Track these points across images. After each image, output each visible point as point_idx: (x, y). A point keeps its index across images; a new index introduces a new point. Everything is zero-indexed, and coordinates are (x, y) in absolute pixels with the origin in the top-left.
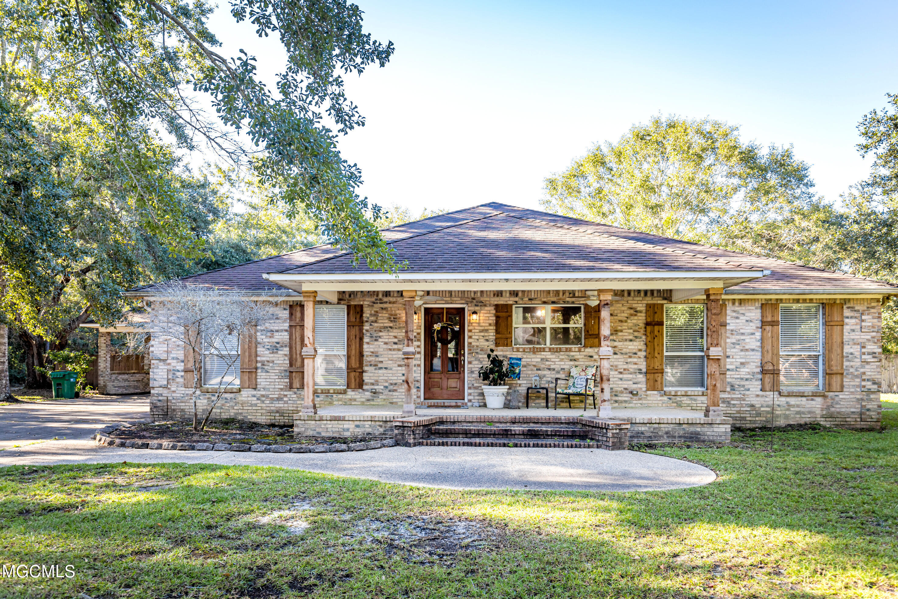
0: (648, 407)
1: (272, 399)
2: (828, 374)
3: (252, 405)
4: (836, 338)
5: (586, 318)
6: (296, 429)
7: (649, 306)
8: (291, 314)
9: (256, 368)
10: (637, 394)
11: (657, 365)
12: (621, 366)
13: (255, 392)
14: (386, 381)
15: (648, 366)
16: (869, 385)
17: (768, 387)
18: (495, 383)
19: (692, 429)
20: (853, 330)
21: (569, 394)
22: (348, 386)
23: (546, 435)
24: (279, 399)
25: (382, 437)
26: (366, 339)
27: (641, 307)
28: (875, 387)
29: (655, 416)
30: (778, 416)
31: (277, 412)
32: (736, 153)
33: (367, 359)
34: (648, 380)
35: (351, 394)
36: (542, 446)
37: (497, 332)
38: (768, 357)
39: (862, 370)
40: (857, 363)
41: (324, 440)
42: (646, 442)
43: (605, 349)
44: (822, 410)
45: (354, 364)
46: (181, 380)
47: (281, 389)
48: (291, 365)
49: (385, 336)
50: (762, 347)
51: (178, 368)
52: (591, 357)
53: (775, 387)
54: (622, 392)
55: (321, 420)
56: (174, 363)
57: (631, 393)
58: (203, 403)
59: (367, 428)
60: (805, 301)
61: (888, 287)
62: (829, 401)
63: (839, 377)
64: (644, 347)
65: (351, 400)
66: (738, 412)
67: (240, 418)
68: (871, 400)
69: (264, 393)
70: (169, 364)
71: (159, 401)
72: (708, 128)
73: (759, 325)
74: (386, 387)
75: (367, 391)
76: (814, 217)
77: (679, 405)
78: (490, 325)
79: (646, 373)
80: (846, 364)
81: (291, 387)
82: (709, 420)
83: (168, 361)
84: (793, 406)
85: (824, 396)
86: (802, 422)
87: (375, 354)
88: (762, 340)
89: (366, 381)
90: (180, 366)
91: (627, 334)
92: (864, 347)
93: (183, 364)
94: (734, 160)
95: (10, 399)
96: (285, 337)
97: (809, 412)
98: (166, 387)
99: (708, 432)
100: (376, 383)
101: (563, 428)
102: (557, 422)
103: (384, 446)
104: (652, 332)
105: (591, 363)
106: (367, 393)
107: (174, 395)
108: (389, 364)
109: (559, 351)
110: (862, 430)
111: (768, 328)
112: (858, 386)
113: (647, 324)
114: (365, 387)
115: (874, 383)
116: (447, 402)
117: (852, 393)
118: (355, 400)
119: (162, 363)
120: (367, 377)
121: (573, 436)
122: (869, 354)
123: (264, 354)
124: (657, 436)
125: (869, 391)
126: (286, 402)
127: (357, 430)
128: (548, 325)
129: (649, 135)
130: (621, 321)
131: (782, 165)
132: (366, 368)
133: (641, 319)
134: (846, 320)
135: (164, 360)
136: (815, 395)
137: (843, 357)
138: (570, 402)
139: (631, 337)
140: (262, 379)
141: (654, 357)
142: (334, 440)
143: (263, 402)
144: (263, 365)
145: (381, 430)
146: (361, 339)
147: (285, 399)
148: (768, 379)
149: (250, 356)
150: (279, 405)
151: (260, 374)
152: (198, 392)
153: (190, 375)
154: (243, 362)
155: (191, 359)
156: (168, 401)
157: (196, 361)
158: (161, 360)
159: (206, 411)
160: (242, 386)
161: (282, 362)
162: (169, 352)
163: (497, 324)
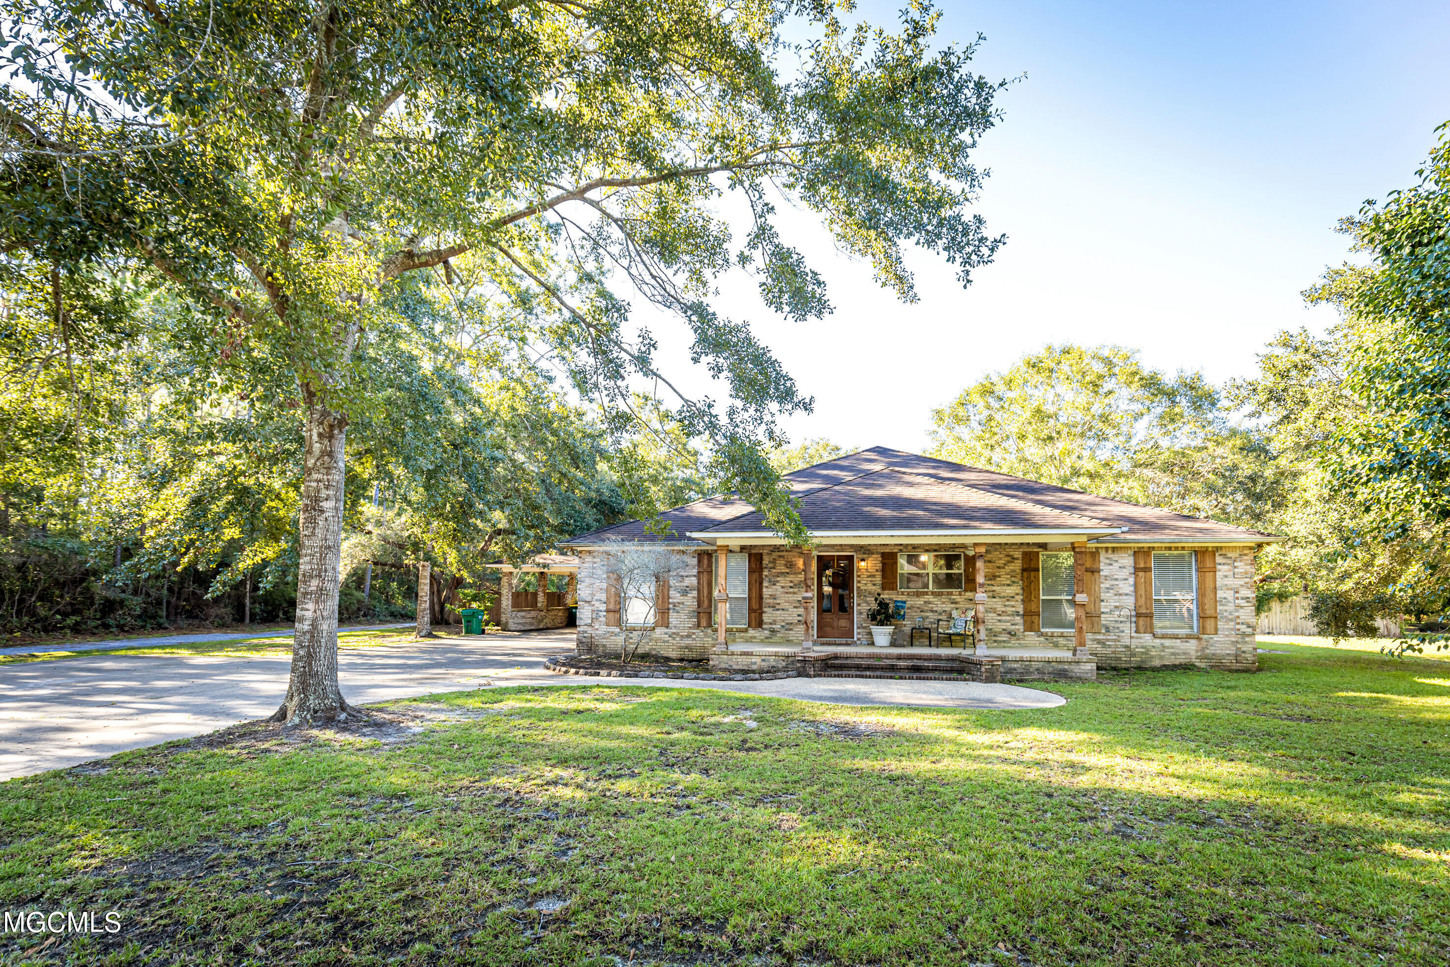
0: (1025, 647)
1: (682, 636)
2: (1202, 618)
3: (664, 642)
4: (1209, 584)
5: (965, 564)
6: (711, 663)
7: (1025, 554)
8: (699, 561)
9: (669, 609)
10: (1015, 635)
11: (1033, 608)
12: (1000, 608)
13: (667, 630)
14: (783, 621)
15: (1025, 609)
16: (1243, 628)
17: (1142, 629)
18: (881, 623)
19: (1060, 666)
20: (1226, 576)
21: (950, 635)
22: (749, 626)
23: (928, 670)
24: (688, 636)
25: (785, 669)
26: (765, 584)
27: (1018, 554)
28: (1250, 630)
29: (1026, 654)
30: (1152, 657)
31: (687, 648)
32: (1136, 379)
33: (767, 601)
34: (1025, 622)
35: (752, 632)
36: (924, 679)
37: (883, 577)
38: (1142, 601)
39: (1236, 614)
40: (1231, 607)
41: (737, 671)
42: (1018, 677)
43: (980, 596)
44: (1197, 651)
45: (755, 606)
46: (603, 619)
47: (690, 628)
48: (699, 606)
49: (783, 581)
50: (1136, 591)
51: (601, 608)
53: (1150, 630)
54: (1000, 633)
55: (733, 654)
56: (597, 604)
57: (1009, 633)
58: (621, 640)
59: (772, 661)
60: (1177, 548)
61: (1258, 536)
62: (1204, 644)
63: (1212, 621)
64: (1021, 592)
65: (751, 637)
66: (1114, 652)
67: (654, 652)
68: (1246, 642)
69: (675, 631)
70: (593, 605)
71: (585, 637)
72: (1106, 353)
73: (1132, 571)
74: (783, 626)
75: (766, 629)
76: (1230, 444)
77: (1056, 646)
78: (877, 571)
79: (1023, 615)
80: (1219, 608)
81: (699, 626)
82: (1076, 659)
83: (593, 603)
84: (1168, 647)
85: (1199, 639)
86: (1177, 662)
87: (773, 597)
88: (1136, 585)
89: (765, 621)
90: (603, 607)
91: (1005, 579)
92: (1237, 592)
93: (605, 605)
94: (1135, 386)
95: (430, 635)
96: (694, 581)
97: (1184, 654)
98: (590, 625)
99: (1076, 669)
100: (774, 622)
101: (943, 664)
102: (938, 658)
103: (788, 677)
104: (1029, 577)
105: (971, 606)
106: (766, 632)
107: (597, 632)
108: (786, 606)
109: (940, 594)
110: (1237, 671)
111: (1141, 574)
112: (1232, 629)
113: (1024, 570)
114: (764, 626)
115: (1249, 627)
116: (838, 640)
117: (1227, 636)
118: (755, 638)
119: (587, 605)
120: (766, 618)
121: (951, 670)
122: (1242, 599)
123: (675, 596)
124: (1028, 673)
125: (1244, 635)
126: (694, 639)
127: (763, 663)
128: (931, 570)
129: (1041, 362)
131: (1192, 388)
132: (765, 610)
133: (1017, 566)
134: (1219, 567)
135: (589, 602)
136: (1189, 637)
137: (1216, 601)
138: (951, 641)
139: (1008, 582)
140: (674, 618)
141: (1030, 601)
142: (744, 672)
143: (674, 639)
144: (674, 606)
145: (784, 664)
146: (761, 583)
147: (694, 636)
148: (1142, 621)
149: (663, 598)
150: (688, 642)
151: (672, 614)
152: (617, 630)
153: (611, 615)
154: (657, 603)
155: (613, 602)
156: (592, 637)
157: (617, 603)
158: (586, 602)
159: (624, 646)
160: (657, 625)
161: (691, 602)
162: (593, 595)
163: (883, 570)
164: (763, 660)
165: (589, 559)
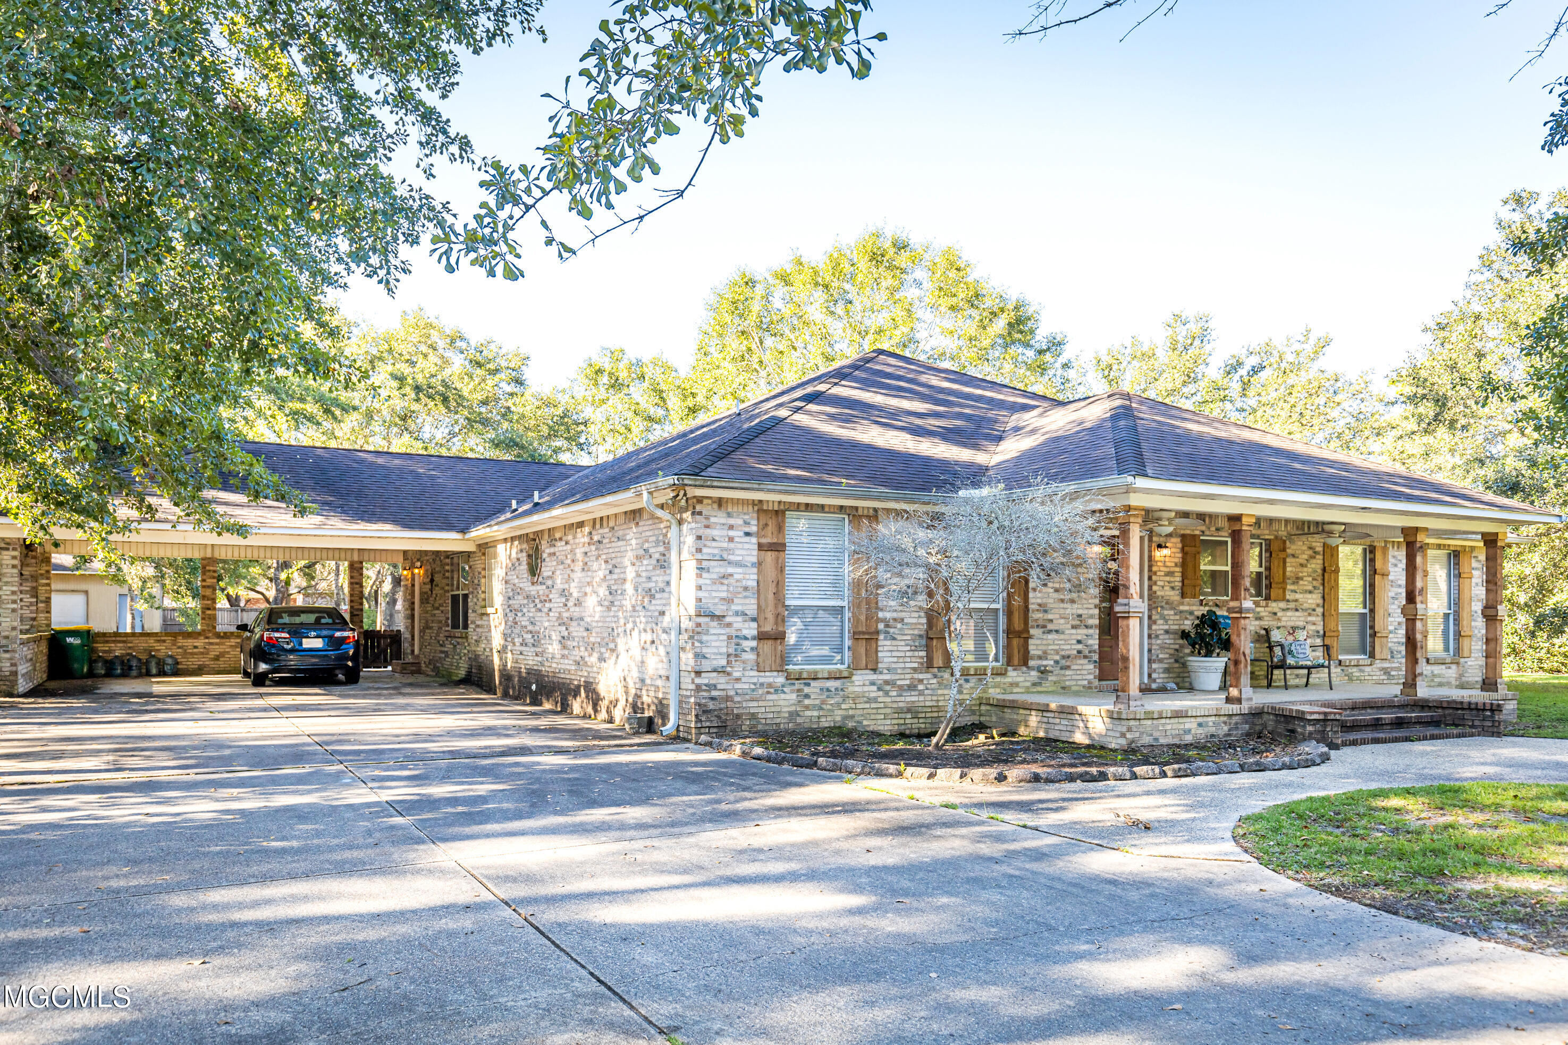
1: (901, 688)
3: (869, 701)
9: (877, 632)
11: (1333, 626)
13: (874, 677)
14: (1057, 652)
15: (1325, 627)
18: (1207, 653)
22: (1009, 663)
24: (912, 687)
26: (1032, 584)
31: (909, 710)
33: (1035, 616)
35: (1012, 675)
37: (1184, 576)
45: (1018, 625)
46: (752, 656)
47: (915, 669)
48: (930, 626)
49: (1056, 579)
51: (745, 632)
52: (1275, 614)
56: (738, 622)
58: (787, 700)
64: (1321, 601)
65: (1011, 685)
67: (850, 724)
69: (887, 677)
70: (729, 625)
71: (713, 699)
74: (1057, 662)
75: (1032, 669)
77: (1350, 679)
78: (1176, 565)
79: (1323, 636)
81: (929, 666)
83: (728, 619)
87: (1044, 608)
89: (1032, 652)
90: (751, 629)
93: (754, 625)
98: (721, 671)
100: (1045, 655)
105: (1277, 623)
106: (1033, 673)
107: (737, 686)
108: (1060, 624)
113: (1325, 570)
114: (1032, 663)
118: (1016, 685)
119: (715, 624)
120: (1034, 649)
123: (888, 606)
126: (921, 693)
127: (1200, 731)
130: (1302, 565)
132: (1032, 631)
133: (1319, 564)
135: (720, 618)
139: (1310, 588)
140: (888, 652)
141: (1331, 615)
143: (887, 694)
144: (887, 626)
145: (1226, 728)
147: (921, 687)
149: (867, 609)
150: (911, 698)
151: (884, 644)
152: (780, 680)
153: (767, 646)
154: (855, 620)
155: (771, 617)
156: (728, 698)
157: (780, 619)
158: (713, 616)
159: (793, 715)
160: (855, 667)
161: (916, 621)
162: (729, 601)
163: (1184, 564)
164: (1200, 725)
165: (719, 518)
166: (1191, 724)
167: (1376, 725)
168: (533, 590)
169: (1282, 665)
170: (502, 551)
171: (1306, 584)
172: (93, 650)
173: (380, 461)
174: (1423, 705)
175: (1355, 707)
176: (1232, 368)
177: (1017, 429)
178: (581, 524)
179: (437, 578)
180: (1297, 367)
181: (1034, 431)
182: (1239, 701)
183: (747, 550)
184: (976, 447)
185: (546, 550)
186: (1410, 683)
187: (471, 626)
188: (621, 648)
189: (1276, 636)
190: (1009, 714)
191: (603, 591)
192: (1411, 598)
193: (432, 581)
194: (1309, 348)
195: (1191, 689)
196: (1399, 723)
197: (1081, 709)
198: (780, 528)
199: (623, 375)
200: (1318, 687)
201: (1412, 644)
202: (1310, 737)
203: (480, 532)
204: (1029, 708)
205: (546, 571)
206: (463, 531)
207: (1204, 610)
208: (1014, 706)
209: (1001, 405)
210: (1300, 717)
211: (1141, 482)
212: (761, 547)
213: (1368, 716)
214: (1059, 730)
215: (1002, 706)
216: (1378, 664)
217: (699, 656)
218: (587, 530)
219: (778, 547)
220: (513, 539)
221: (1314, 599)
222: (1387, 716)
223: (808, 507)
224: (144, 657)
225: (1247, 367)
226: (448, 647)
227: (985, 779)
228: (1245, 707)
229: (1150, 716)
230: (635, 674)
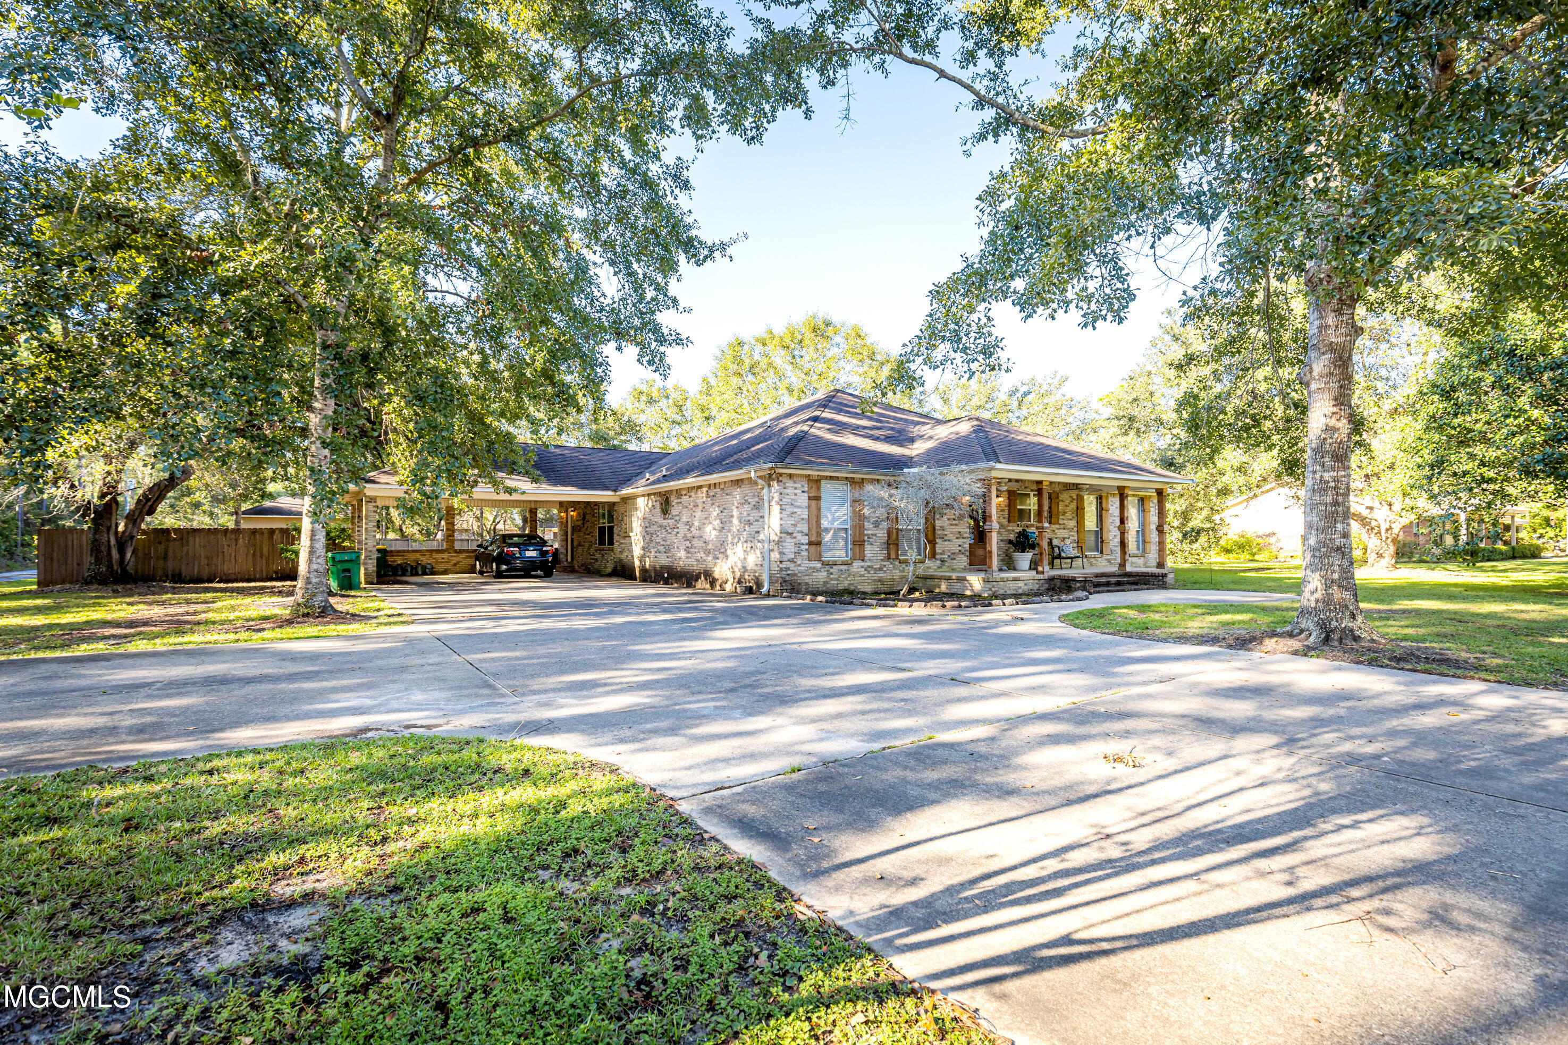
1: (876, 570)
3: (861, 576)
7: (1077, 496)
9: (864, 541)
13: (863, 564)
14: (949, 551)
18: (1022, 550)
24: (880, 569)
26: (937, 516)
27: (1074, 496)
31: (880, 581)
33: (938, 532)
37: (1009, 511)
45: (930, 537)
46: (805, 553)
47: (882, 560)
48: (889, 538)
51: (803, 541)
52: (1056, 531)
56: (799, 536)
58: (822, 575)
64: (1076, 524)
65: (927, 568)
67: (852, 588)
69: (869, 564)
70: (795, 538)
71: (788, 575)
74: (949, 556)
75: (938, 559)
78: (1006, 506)
81: (888, 557)
83: (795, 535)
87: (943, 529)
89: (937, 551)
90: (805, 540)
93: (807, 537)
98: (792, 561)
100: (943, 553)
104: (1080, 514)
106: (938, 562)
107: (799, 568)
113: (1077, 508)
114: (937, 556)
118: (932, 567)
119: (788, 537)
120: (938, 549)
123: (870, 528)
126: (885, 572)
127: (1027, 586)
128: (1033, 506)
130: (1067, 506)
132: (937, 540)
133: (1075, 505)
135: (791, 534)
139: (1070, 517)
140: (869, 551)
143: (869, 572)
144: (869, 538)
145: (1038, 585)
146: (934, 516)
147: (884, 569)
149: (860, 530)
150: (880, 574)
151: (867, 546)
152: (819, 565)
153: (813, 548)
154: (853, 536)
155: (814, 533)
156: (795, 575)
157: (819, 534)
158: (788, 533)
159: (826, 583)
160: (854, 559)
161: (882, 534)
162: (795, 525)
163: (1009, 506)
164: (1025, 584)
165: (790, 484)
166: (1021, 584)
167: (1108, 584)
168: (665, 522)
169: (1059, 557)
170: (641, 502)
171: (1069, 515)
172: (386, 561)
173: (557, 451)
174: (1129, 575)
175: (1097, 576)
176: (1012, 393)
177: (921, 437)
178: (700, 487)
179: (587, 517)
180: (1049, 393)
181: (930, 438)
182: (1043, 573)
183: (803, 500)
184: (901, 445)
185: (674, 500)
186: (1123, 565)
187: (616, 544)
188: (729, 552)
189: (1055, 542)
190: (929, 582)
191: (717, 523)
192: (1122, 521)
193: (584, 519)
194: (1056, 382)
195: (1015, 569)
196: (1119, 583)
197: (968, 578)
198: (819, 488)
199: (655, 395)
200: (1077, 568)
201: (1123, 544)
202: (1078, 589)
203: (626, 491)
204: (940, 578)
205: (675, 511)
206: (615, 490)
207: (1020, 529)
208: (932, 578)
209: (912, 422)
210: (1074, 580)
211: (998, 466)
212: (809, 498)
213: (1104, 580)
214: (957, 588)
215: (925, 578)
216: (1105, 557)
217: (781, 553)
218: (704, 490)
219: (818, 498)
220: (649, 495)
221: (1072, 523)
222: (1113, 580)
223: (831, 478)
224: (414, 564)
225: (1021, 392)
226: (598, 556)
227: (936, 606)
228: (1046, 576)
229: (1002, 580)
230: (740, 565)
